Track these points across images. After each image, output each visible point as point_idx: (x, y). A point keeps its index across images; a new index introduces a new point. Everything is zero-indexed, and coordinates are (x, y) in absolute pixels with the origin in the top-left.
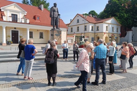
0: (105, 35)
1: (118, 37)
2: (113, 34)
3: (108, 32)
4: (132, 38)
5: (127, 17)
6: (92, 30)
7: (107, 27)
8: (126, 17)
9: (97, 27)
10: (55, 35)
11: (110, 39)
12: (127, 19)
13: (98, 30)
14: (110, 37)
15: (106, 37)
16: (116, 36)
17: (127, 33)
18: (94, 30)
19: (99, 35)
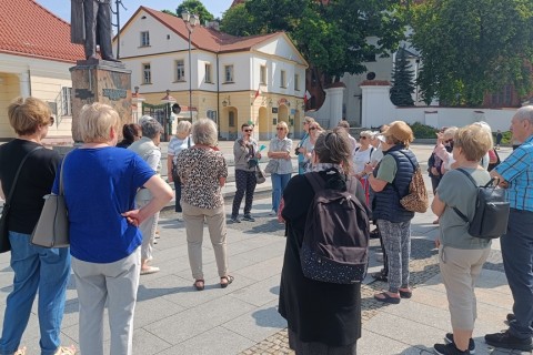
0: (258, 103)
1: (300, 108)
2: (284, 99)
3: (265, 89)
4: (344, 111)
5: (329, 36)
6: (208, 80)
7: (263, 68)
8: (326, 33)
9: (227, 67)
10: (100, 91)
11: (276, 116)
12: (328, 43)
13: (229, 79)
14: (274, 110)
15: (262, 110)
16: (293, 106)
17: (325, 94)
18: (214, 80)
19: (236, 102)
